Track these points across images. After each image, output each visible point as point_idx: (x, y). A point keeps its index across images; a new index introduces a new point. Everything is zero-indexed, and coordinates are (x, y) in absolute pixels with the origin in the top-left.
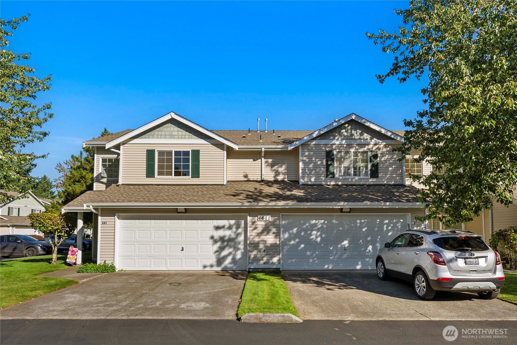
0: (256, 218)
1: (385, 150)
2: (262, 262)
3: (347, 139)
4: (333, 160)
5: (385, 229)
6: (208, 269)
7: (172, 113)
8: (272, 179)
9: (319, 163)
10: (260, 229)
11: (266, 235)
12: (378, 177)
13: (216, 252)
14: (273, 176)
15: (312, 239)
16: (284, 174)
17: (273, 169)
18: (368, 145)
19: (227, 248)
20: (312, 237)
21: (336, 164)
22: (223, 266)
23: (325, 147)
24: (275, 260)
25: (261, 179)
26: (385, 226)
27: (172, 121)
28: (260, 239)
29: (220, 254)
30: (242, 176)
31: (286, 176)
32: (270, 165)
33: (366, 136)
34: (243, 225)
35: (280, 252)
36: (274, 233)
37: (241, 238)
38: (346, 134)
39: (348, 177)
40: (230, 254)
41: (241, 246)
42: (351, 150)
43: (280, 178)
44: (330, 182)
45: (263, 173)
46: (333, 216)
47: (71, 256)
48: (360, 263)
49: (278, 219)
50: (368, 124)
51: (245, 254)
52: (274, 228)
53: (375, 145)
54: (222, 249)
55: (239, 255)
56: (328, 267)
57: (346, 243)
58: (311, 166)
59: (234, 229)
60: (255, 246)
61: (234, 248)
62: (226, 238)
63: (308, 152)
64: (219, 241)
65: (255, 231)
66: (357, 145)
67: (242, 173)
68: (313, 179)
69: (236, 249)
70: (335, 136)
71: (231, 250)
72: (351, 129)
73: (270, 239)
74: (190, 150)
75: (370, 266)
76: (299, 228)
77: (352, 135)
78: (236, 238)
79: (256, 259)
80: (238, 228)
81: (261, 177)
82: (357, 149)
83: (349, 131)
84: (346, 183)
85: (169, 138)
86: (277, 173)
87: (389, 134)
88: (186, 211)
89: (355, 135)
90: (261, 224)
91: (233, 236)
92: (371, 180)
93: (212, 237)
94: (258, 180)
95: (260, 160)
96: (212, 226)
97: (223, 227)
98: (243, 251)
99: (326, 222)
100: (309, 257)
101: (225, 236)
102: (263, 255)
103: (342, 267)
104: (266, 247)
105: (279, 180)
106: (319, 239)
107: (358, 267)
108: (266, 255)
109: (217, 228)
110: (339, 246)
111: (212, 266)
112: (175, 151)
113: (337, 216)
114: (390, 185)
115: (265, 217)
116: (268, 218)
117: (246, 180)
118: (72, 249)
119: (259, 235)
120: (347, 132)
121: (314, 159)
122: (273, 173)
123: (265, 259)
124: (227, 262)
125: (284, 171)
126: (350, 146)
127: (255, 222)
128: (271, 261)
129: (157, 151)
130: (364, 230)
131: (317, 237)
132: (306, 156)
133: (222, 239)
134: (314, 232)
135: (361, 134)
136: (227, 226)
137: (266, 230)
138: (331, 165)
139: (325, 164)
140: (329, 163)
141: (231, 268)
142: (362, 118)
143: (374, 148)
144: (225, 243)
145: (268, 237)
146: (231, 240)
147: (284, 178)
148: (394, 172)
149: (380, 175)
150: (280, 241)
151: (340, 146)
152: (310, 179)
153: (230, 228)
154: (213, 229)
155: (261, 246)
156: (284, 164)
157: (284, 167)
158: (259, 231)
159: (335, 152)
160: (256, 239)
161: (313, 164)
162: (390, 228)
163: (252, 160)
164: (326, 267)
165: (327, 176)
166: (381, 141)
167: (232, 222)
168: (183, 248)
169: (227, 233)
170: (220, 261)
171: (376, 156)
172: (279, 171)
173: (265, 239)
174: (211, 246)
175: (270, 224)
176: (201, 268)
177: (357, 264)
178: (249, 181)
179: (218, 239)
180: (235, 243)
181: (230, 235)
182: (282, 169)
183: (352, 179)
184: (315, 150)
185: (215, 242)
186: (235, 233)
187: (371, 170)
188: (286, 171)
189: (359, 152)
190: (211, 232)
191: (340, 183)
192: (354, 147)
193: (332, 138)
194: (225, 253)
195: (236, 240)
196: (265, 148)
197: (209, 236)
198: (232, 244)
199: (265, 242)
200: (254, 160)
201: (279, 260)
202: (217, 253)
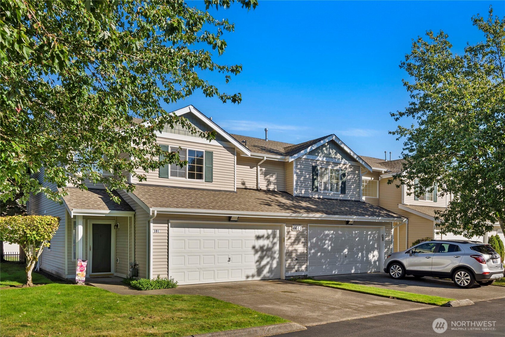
0: (291, 228)
1: (349, 170)
2: (294, 270)
3: (326, 157)
4: (317, 175)
5: (369, 239)
6: (250, 279)
7: (191, 106)
8: (264, 188)
9: (308, 176)
10: (293, 239)
11: (297, 245)
12: (345, 193)
13: (257, 261)
14: (266, 185)
15: (325, 248)
16: (274, 184)
17: (266, 178)
18: (340, 164)
19: (266, 257)
20: (325, 247)
21: (319, 178)
22: (262, 276)
23: (312, 162)
24: (303, 267)
25: (257, 187)
26: (369, 237)
27: (190, 115)
28: (293, 248)
29: (260, 264)
30: (240, 183)
31: (276, 186)
32: (263, 173)
33: (339, 156)
34: (278, 235)
35: (307, 260)
36: (302, 243)
37: (277, 248)
38: (326, 152)
39: (326, 191)
40: (268, 263)
41: (277, 256)
42: (329, 167)
43: (272, 187)
44: (315, 195)
45: (259, 182)
46: (338, 227)
47: (80, 272)
48: (354, 268)
49: (305, 230)
50: (342, 146)
51: (280, 263)
52: (303, 237)
53: (344, 164)
54: (261, 258)
55: (275, 265)
56: (335, 272)
57: (346, 251)
58: (302, 179)
59: (271, 239)
60: (289, 254)
61: (271, 258)
62: (265, 248)
63: (300, 165)
64: (260, 251)
65: (289, 241)
66: (333, 163)
67: (240, 180)
68: (303, 192)
69: (273, 258)
70: (319, 153)
71: (269, 259)
72: (329, 148)
73: (300, 248)
74: (204, 151)
75: (360, 270)
76: (317, 237)
77: (330, 154)
78: (273, 247)
79: (290, 268)
80: (274, 237)
81: (257, 185)
82: (333, 167)
83: (328, 150)
84: (325, 197)
85: (183, 134)
86: (269, 183)
87: (355, 157)
88: (240, 219)
89: (332, 154)
90: (294, 234)
91: (270, 245)
92: (341, 196)
93: (254, 247)
94: (254, 188)
95: (255, 168)
96: (254, 235)
97: (263, 236)
98: (278, 260)
99: (335, 233)
100: (323, 264)
101: (264, 246)
102: (295, 264)
103: (343, 272)
104: (297, 255)
105: (271, 190)
106: (330, 248)
107: (353, 271)
108: (297, 263)
109: (258, 237)
110: (342, 254)
111: (253, 276)
112: (189, 150)
113: (341, 227)
114: (352, 201)
115: (297, 227)
116: (300, 228)
117: (243, 187)
118: (80, 264)
119: (292, 244)
120: (326, 150)
121: (304, 173)
122: (266, 183)
123: (296, 267)
124: (265, 271)
125: (274, 181)
126: (328, 163)
127: (289, 232)
128: (300, 269)
129: (171, 147)
130: (357, 240)
131: (328, 246)
132: (298, 169)
133: (262, 248)
134: (327, 242)
135: (336, 154)
136: (266, 236)
137: (297, 240)
138: (316, 179)
139: (311, 178)
140: (315, 177)
141: (269, 277)
142: (339, 140)
143: (343, 167)
144: (264, 253)
145: (298, 246)
146: (269, 249)
147: (274, 189)
148: (355, 189)
149: (346, 192)
150: (307, 250)
151: (322, 162)
152: (301, 191)
153: (268, 238)
154: (254, 238)
155: (294, 255)
156: (275, 174)
157: (274, 177)
158: (292, 241)
159: (319, 168)
160: (290, 249)
161: (303, 177)
162: (371, 238)
163: (249, 167)
164: (334, 272)
165: (313, 189)
166: (348, 162)
167: (270, 231)
168: (230, 259)
169: (266, 243)
170: (260, 271)
171: (344, 175)
172: (271, 181)
173: (296, 248)
174: (253, 255)
175: (300, 234)
176: (244, 279)
177: (352, 269)
178: (246, 189)
179: (259, 248)
180: (272, 252)
181: (268, 245)
182: (273, 179)
183: (329, 193)
184: (305, 164)
185: (256, 252)
186: (272, 242)
187: (341, 187)
188: (276, 181)
189: (334, 170)
190: (254, 241)
191: (321, 197)
192: (330, 164)
193: (317, 154)
194: (264, 262)
195: (273, 250)
196: (267, 157)
197: (251, 246)
198: (269, 253)
199: (296, 250)
200: (251, 168)
201: (306, 268)
202: (258, 263)
